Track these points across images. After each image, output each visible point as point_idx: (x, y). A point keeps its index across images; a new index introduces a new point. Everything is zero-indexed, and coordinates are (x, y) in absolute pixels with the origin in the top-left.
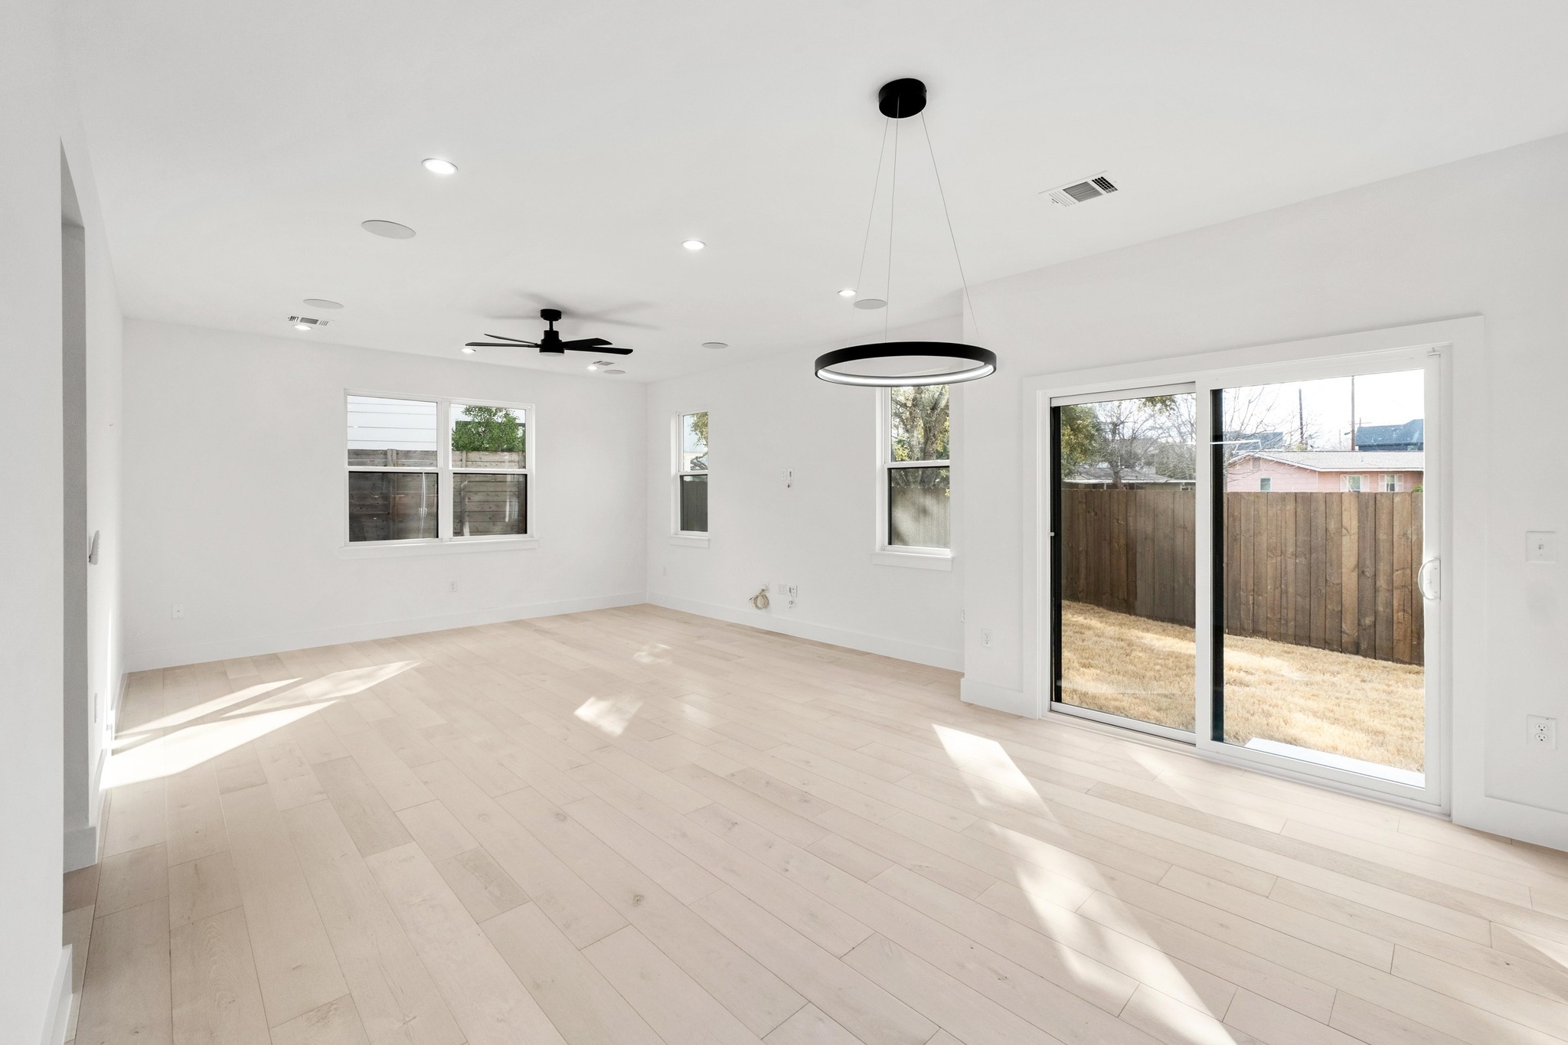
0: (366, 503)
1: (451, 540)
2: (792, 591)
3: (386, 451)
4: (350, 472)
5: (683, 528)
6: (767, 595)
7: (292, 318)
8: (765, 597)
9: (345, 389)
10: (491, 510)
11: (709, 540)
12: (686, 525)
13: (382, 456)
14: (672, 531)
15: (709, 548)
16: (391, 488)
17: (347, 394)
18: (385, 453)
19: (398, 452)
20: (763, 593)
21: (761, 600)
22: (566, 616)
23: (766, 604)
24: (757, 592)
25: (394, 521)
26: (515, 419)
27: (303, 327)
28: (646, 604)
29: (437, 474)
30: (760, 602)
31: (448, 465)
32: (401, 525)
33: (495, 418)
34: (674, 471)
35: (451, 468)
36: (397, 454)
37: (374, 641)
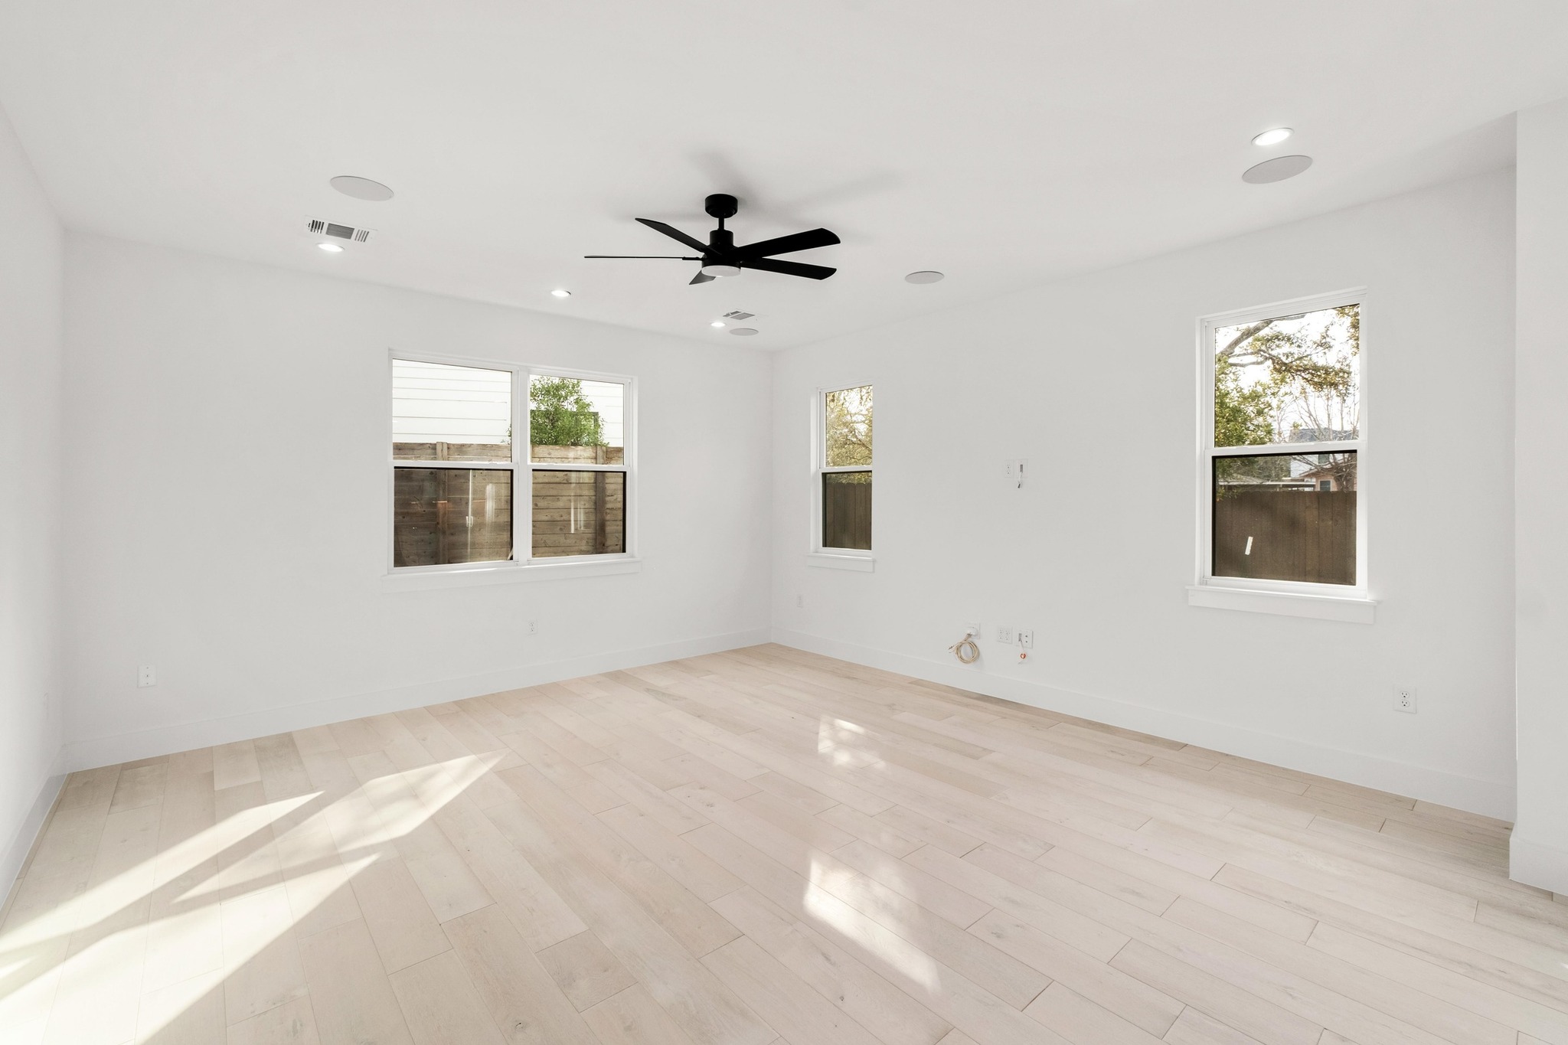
0: (411, 511)
1: (529, 562)
2: (1024, 639)
3: (435, 444)
4: (395, 468)
5: (825, 545)
6: (976, 642)
7: (316, 225)
8: (973, 646)
9: (389, 350)
10: (562, 519)
11: (874, 561)
12: (831, 539)
13: (430, 451)
14: (812, 548)
15: (874, 572)
16: (441, 492)
17: (392, 356)
18: (433, 447)
19: (449, 446)
20: (970, 639)
21: (968, 649)
22: (675, 664)
23: (976, 655)
24: (961, 638)
25: (444, 533)
26: (588, 405)
27: (331, 246)
28: (771, 643)
29: (512, 471)
30: (966, 650)
31: (525, 461)
32: (453, 538)
33: (565, 403)
34: (813, 467)
35: (529, 462)
36: (448, 448)
37: (429, 709)
